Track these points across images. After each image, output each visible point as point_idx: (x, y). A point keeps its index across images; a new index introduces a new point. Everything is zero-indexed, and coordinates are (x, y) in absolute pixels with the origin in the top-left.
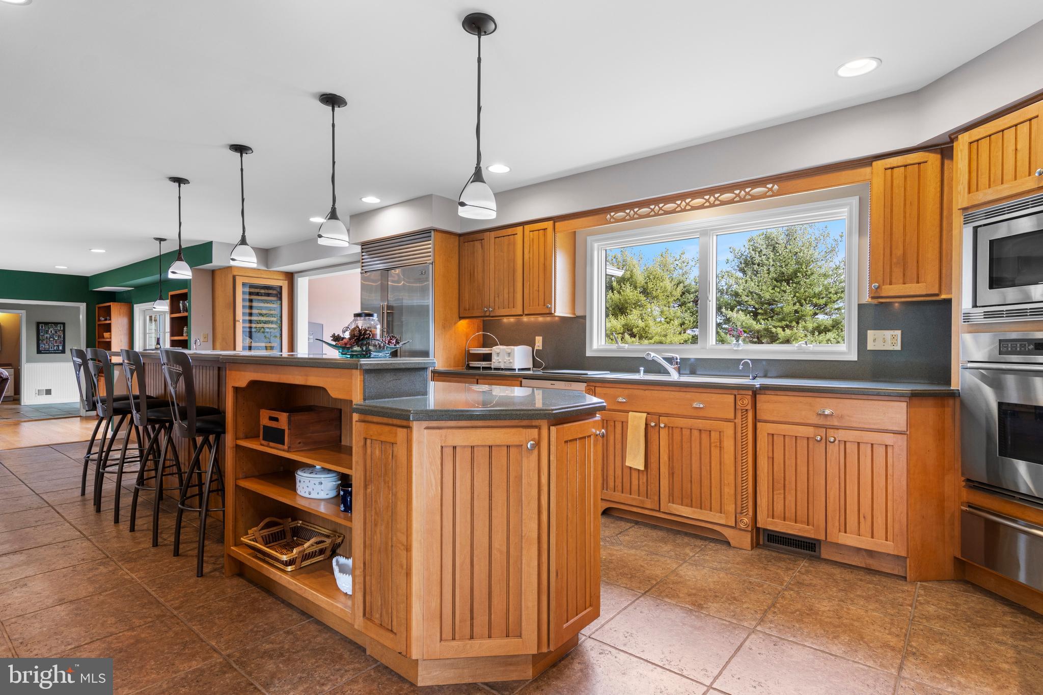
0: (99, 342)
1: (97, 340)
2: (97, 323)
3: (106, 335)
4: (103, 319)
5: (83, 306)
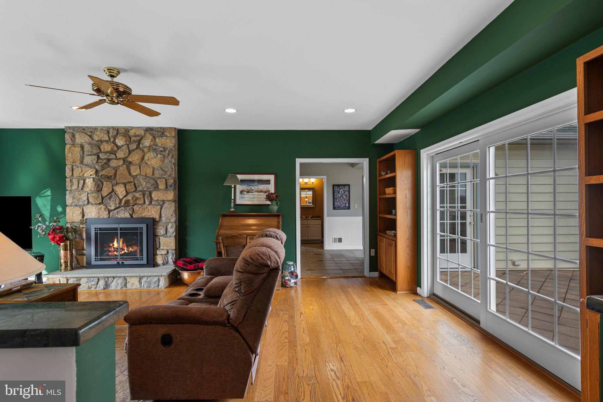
0: (380, 199)
1: (378, 197)
2: (379, 178)
3: (389, 190)
4: (384, 173)
5: (365, 162)
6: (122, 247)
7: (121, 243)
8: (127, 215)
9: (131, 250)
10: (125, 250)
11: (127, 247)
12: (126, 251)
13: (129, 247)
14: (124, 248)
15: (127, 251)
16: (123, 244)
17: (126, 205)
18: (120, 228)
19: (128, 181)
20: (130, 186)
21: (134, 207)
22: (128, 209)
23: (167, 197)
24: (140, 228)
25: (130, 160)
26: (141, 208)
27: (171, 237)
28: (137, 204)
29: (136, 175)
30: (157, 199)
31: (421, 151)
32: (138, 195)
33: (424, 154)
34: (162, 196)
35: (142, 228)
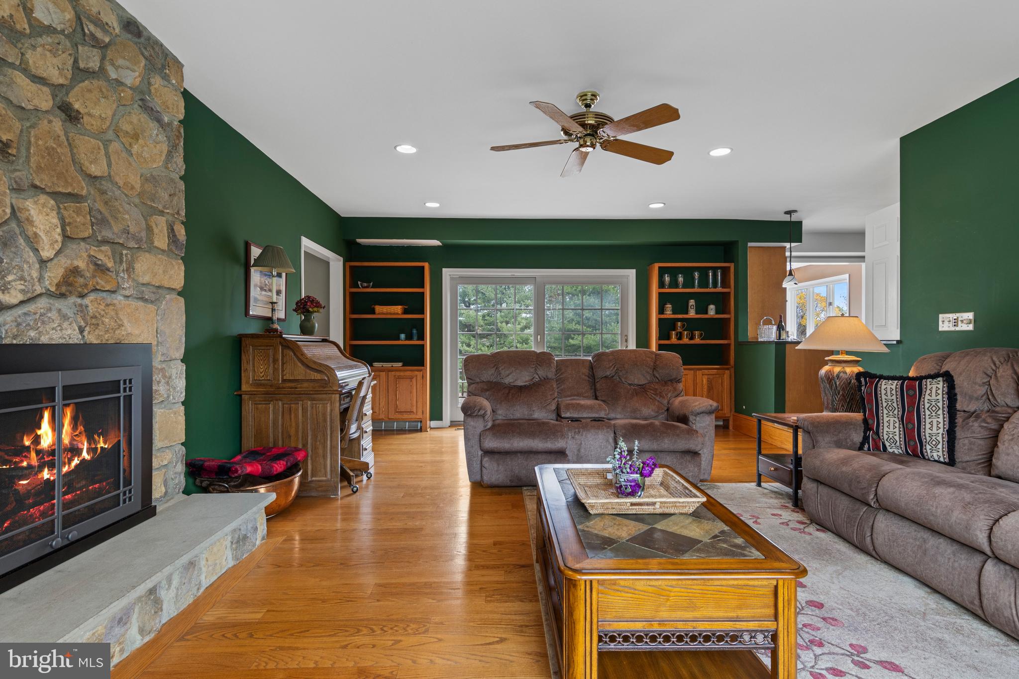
6: (72, 439)
7: (67, 428)
8: (69, 332)
9: (102, 448)
10: (82, 450)
11: (91, 440)
12: (85, 455)
13: (96, 437)
14: (80, 446)
15: (88, 453)
16: (74, 427)
17: (63, 289)
18: (64, 387)
19: (69, 190)
20: (78, 212)
21: (86, 301)
22: (67, 305)
23: (170, 277)
24: (125, 381)
25: (77, 106)
26: (107, 305)
27: (177, 405)
28: (97, 290)
29: (95, 177)
30: (146, 279)
31: (444, 269)
32: (104, 256)
33: (448, 273)
34: (161, 271)
35: (130, 382)
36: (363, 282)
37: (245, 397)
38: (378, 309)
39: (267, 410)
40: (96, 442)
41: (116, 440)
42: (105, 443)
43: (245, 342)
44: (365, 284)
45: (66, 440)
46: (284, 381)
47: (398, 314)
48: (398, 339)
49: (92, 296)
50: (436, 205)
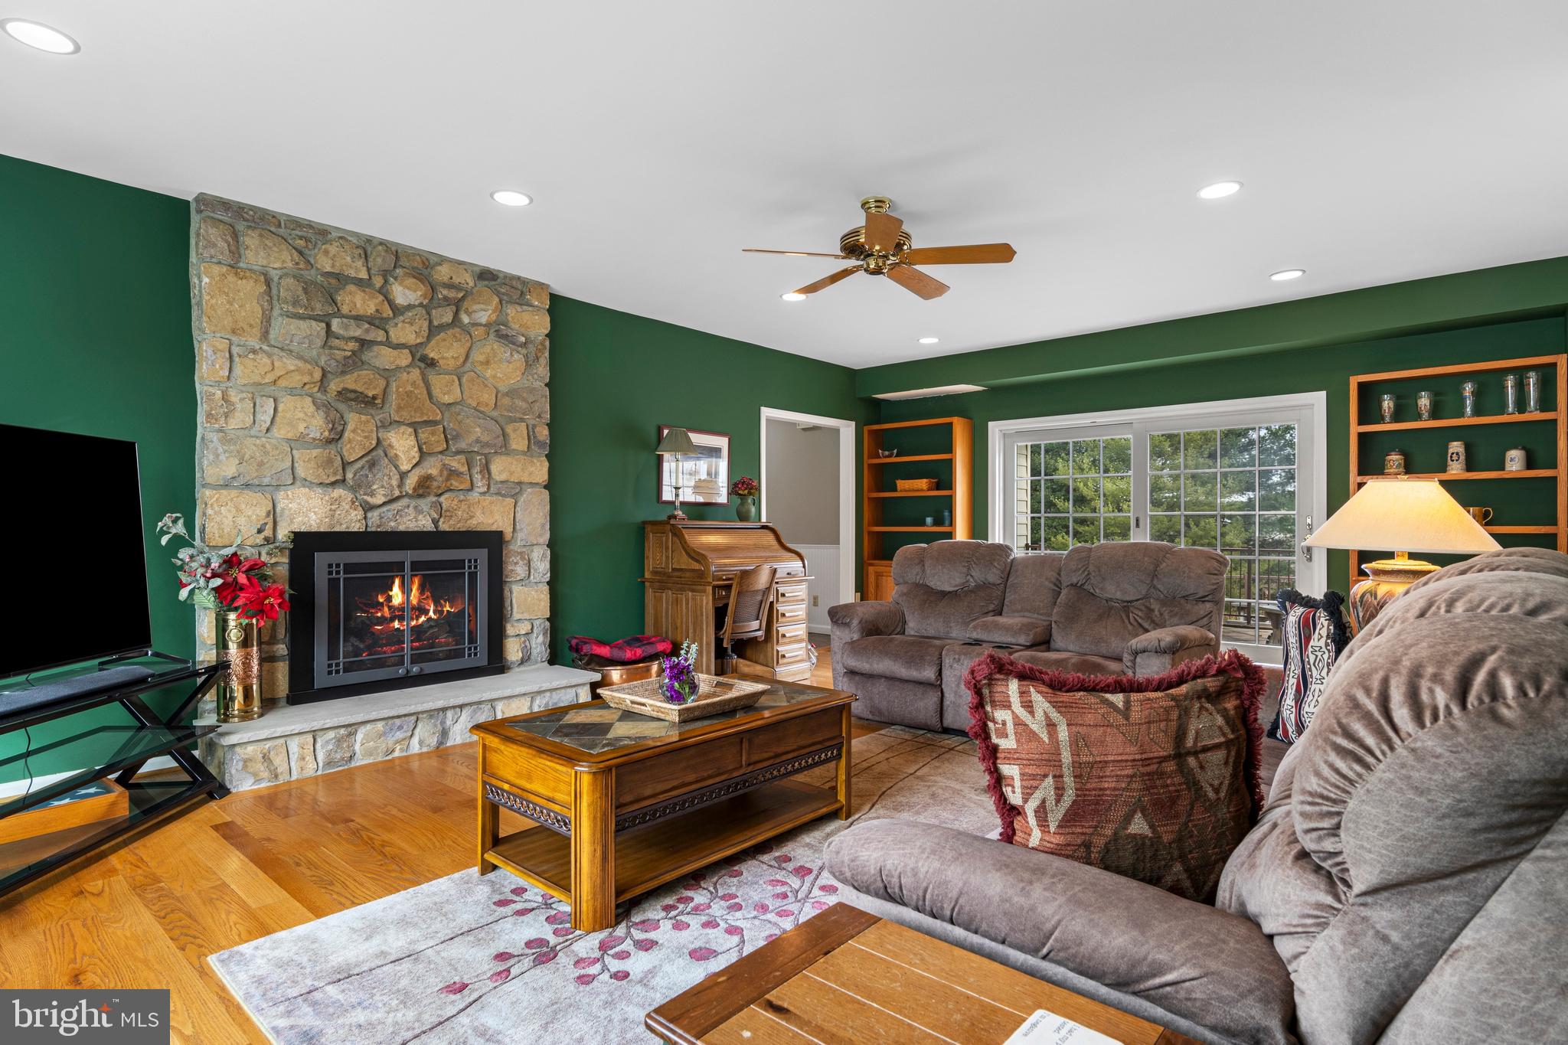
0: (870, 499)
1: (865, 495)
2: (869, 462)
5: (848, 431)
6: (419, 601)
7: (415, 592)
8: (424, 522)
9: (447, 611)
10: (429, 611)
11: (437, 603)
12: (431, 614)
13: (442, 602)
14: (427, 607)
15: (434, 612)
16: (422, 592)
17: (421, 492)
18: (412, 562)
19: (425, 418)
20: (433, 434)
21: (442, 499)
22: (425, 504)
23: (531, 474)
24: (470, 561)
25: (431, 355)
26: (461, 501)
27: (540, 585)
28: (451, 490)
29: (449, 404)
30: (503, 477)
31: (990, 424)
32: (457, 463)
33: (996, 430)
34: (519, 469)
35: (476, 561)
36: (883, 450)
37: (647, 584)
38: (901, 484)
39: (661, 598)
40: (442, 606)
41: (460, 607)
42: (451, 607)
43: (649, 528)
44: (887, 453)
45: (414, 600)
46: (673, 569)
47: (922, 490)
48: (923, 524)
49: (446, 496)
50: (934, 340)
